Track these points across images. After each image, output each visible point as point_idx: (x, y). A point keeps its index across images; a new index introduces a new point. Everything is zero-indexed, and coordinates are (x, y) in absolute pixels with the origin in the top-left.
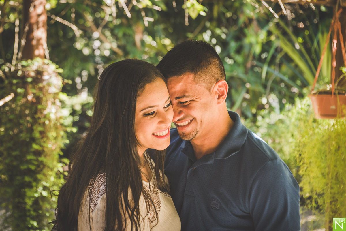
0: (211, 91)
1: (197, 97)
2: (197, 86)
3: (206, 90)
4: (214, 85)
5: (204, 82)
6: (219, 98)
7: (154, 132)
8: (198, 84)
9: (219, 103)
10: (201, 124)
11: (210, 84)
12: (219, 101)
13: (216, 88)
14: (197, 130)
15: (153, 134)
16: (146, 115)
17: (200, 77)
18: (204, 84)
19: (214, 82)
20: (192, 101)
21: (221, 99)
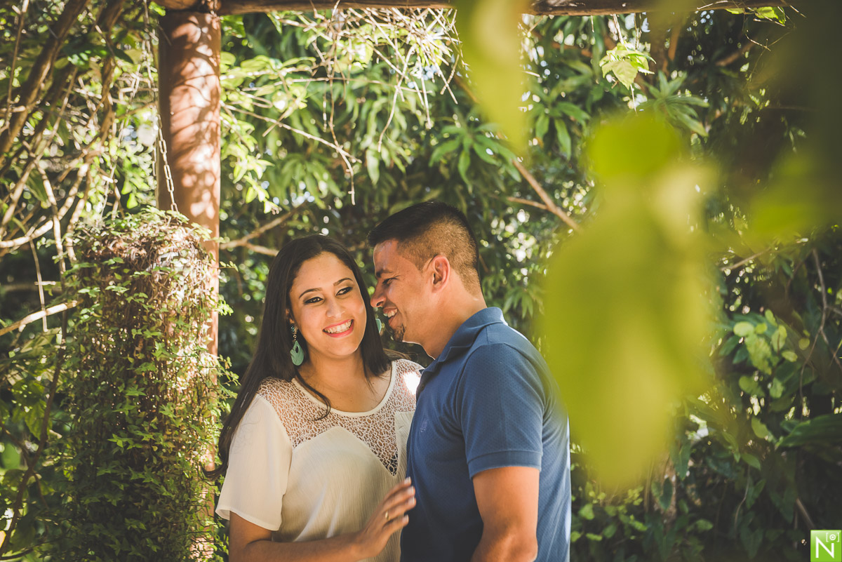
0: (423, 270)
1: (400, 274)
2: (401, 257)
3: (414, 266)
4: (429, 261)
5: (412, 254)
6: (435, 283)
7: (324, 328)
8: (403, 255)
9: (435, 289)
10: (406, 316)
11: (421, 259)
12: (436, 286)
13: (431, 266)
15: (324, 331)
16: (308, 302)
17: (406, 245)
18: (413, 257)
19: (429, 258)
20: (394, 278)
21: (438, 283)
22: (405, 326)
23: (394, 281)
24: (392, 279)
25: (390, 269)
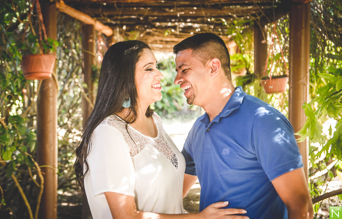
0: (206, 65)
1: (193, 67)
2: (194, 58)
3: (201, 63)
4: (209, 61)
5: (200, 57)
6: (212, 72)
8: (195, 57)
9: (212, 76)
10: (196, 89)
11: (205, 60)
12: (212, 74)
13: (210, 64)
14: (194, 94)
17: (197, 52)
18: (199, 58)
19: (210, 59)
20: (189, 69)
21: (214, 73)
22: (195, 94)
23: (189, 70)
24: (188, 69)
25: (187, 64)
